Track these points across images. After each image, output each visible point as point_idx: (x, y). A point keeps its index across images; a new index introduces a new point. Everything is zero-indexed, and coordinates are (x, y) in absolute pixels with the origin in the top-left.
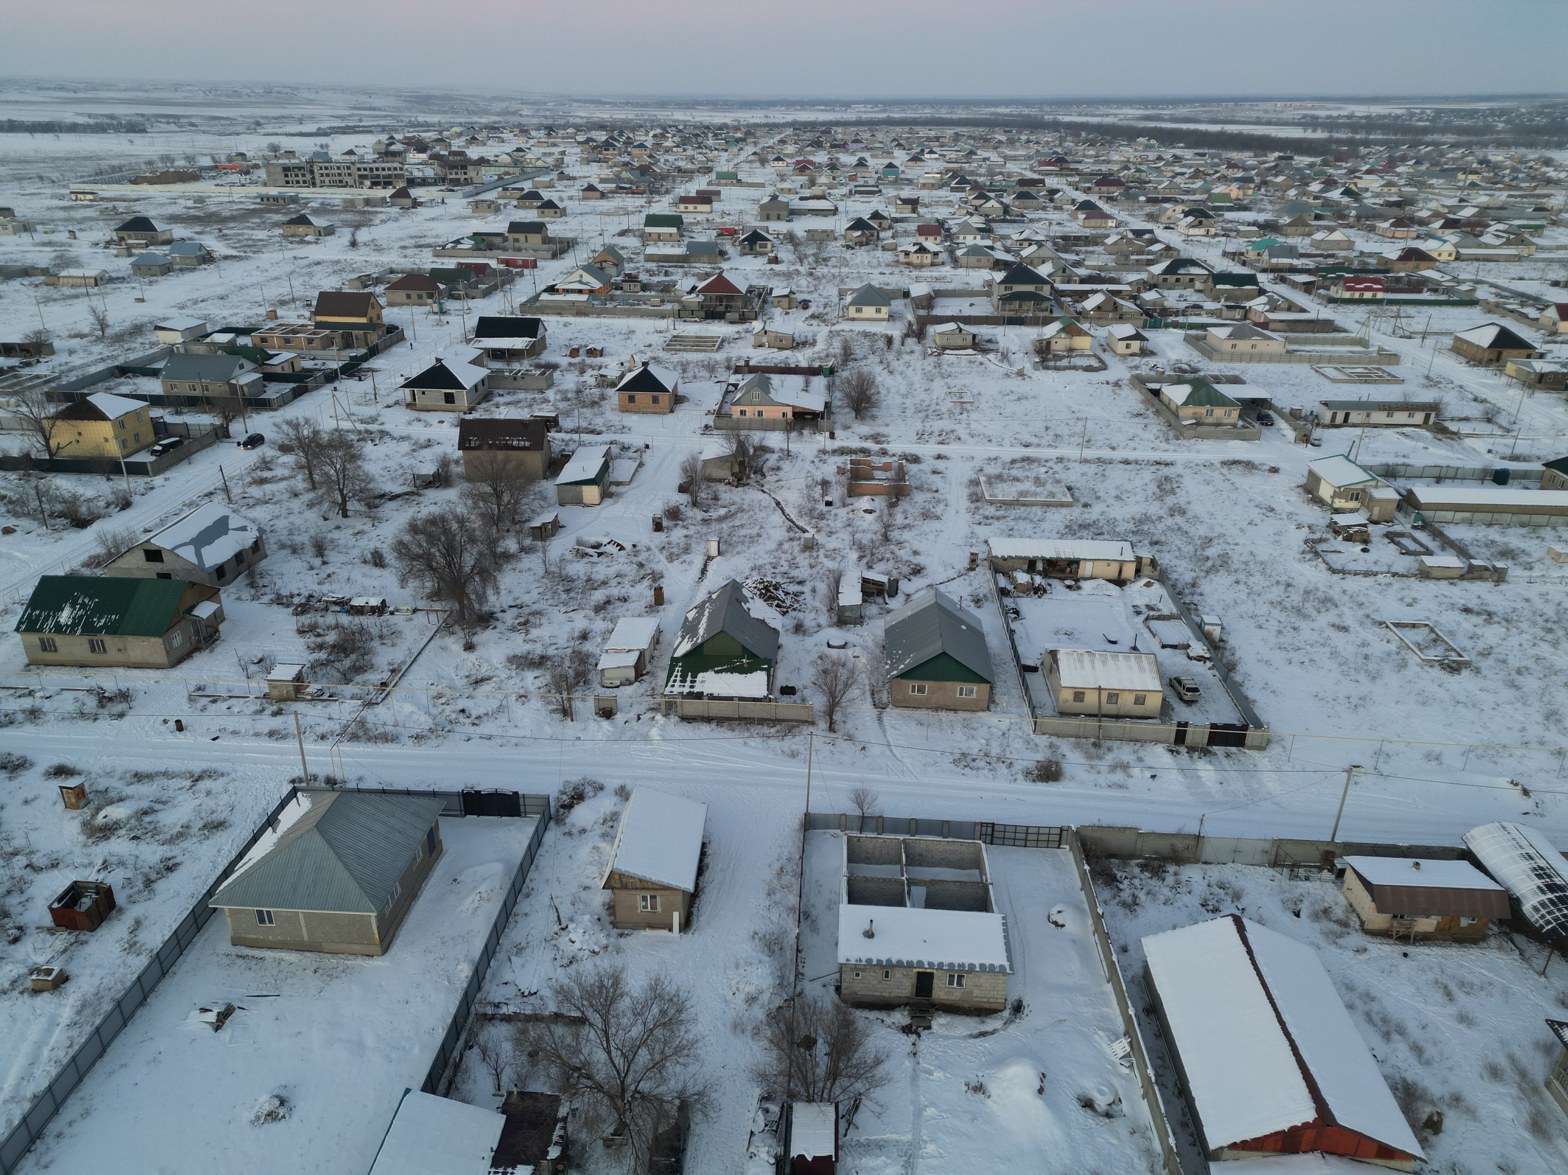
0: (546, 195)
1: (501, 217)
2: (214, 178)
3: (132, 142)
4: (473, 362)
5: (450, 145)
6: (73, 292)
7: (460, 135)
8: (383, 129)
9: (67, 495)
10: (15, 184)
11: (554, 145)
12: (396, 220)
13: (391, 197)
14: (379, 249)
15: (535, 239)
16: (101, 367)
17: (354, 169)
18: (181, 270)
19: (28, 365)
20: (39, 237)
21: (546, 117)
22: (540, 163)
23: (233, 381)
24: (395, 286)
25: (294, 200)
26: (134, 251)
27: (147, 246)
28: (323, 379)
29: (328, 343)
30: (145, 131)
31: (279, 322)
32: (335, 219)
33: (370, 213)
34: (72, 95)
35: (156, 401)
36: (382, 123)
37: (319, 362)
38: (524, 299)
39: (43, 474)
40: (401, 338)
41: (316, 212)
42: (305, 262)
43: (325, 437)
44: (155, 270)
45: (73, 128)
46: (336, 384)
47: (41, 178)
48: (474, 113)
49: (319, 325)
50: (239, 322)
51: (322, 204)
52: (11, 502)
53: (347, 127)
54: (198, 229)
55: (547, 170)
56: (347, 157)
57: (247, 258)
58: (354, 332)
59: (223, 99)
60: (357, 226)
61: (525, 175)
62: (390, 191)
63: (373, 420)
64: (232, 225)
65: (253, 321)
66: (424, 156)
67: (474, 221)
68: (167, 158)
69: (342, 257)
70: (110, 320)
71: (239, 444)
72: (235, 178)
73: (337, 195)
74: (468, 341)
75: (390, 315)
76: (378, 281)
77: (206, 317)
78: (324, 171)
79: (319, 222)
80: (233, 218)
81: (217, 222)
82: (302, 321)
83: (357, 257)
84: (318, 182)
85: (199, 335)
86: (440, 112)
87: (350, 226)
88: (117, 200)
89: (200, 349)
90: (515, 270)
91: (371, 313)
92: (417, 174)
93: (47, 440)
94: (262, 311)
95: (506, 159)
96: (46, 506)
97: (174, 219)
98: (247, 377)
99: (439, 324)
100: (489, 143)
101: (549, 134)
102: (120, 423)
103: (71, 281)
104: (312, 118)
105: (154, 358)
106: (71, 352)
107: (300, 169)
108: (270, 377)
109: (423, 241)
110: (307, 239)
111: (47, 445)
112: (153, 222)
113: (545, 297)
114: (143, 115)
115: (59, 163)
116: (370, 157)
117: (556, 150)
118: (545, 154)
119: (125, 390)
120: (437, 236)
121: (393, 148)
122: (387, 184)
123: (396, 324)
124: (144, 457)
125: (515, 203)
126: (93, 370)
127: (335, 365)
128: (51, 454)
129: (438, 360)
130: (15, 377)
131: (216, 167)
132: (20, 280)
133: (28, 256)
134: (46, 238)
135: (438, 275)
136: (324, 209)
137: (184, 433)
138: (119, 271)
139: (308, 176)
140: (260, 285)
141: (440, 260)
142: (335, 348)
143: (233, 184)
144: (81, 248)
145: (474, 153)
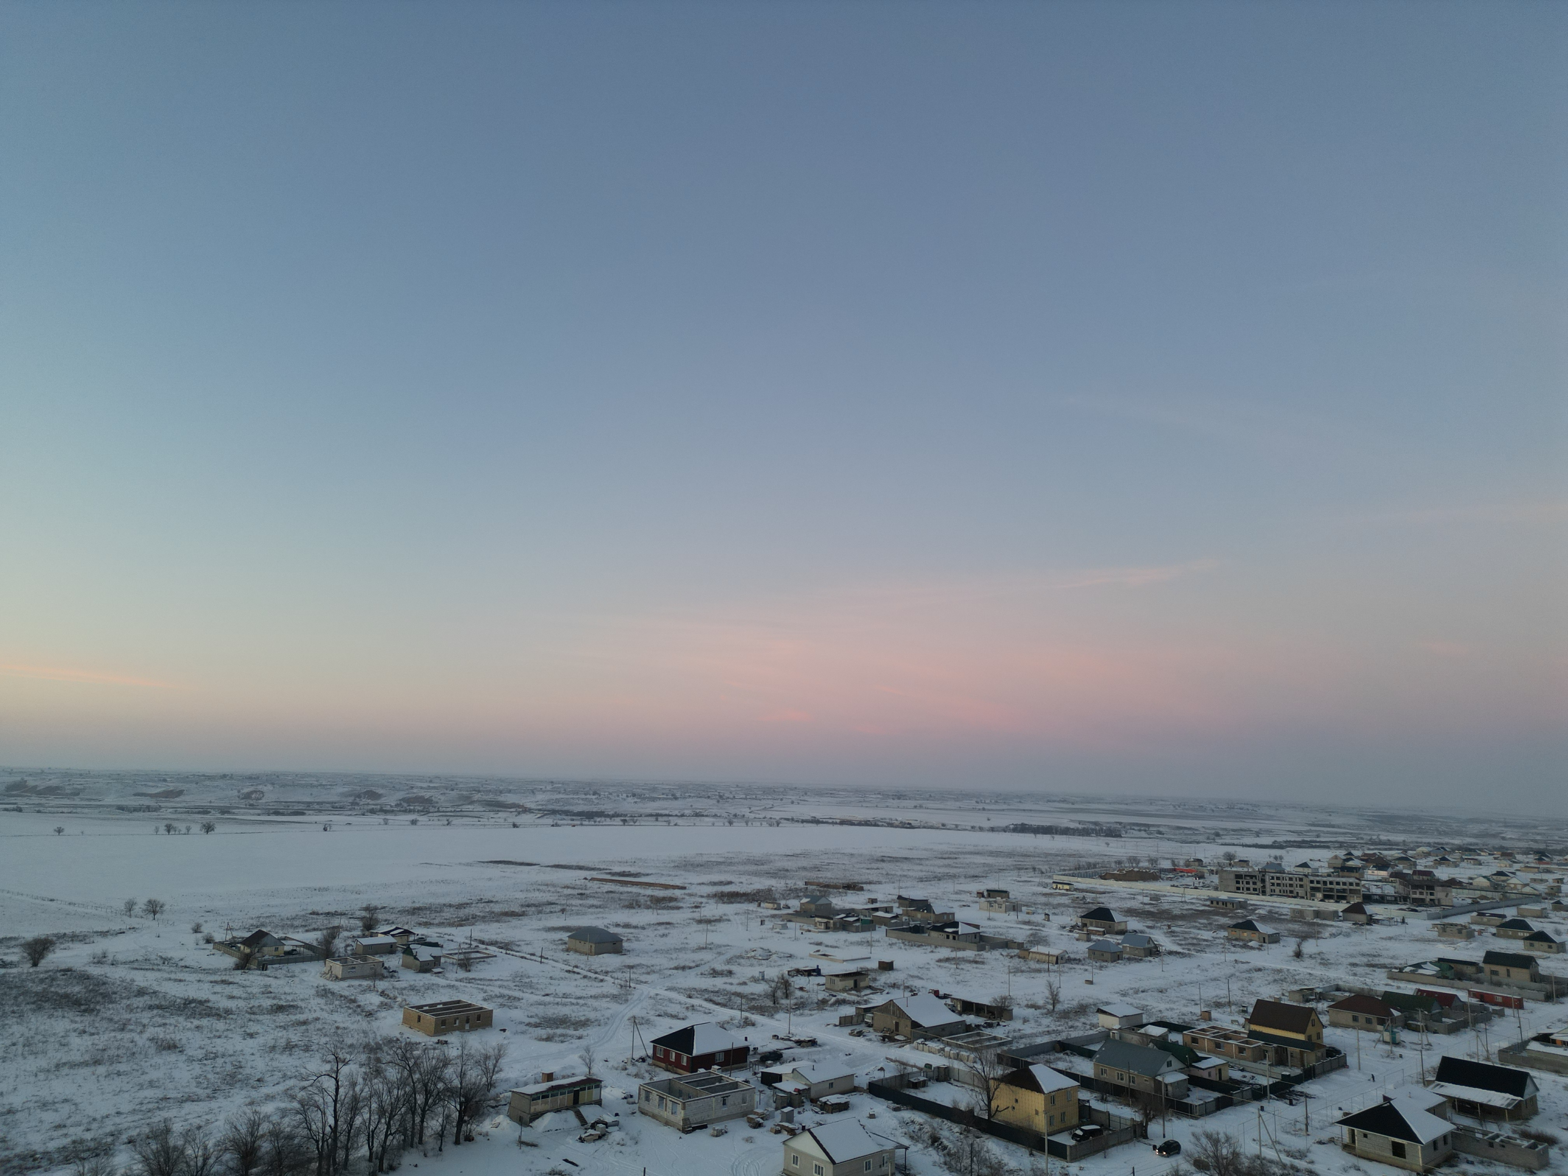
0: (1536, 925)
1: (1474, 945)
2: (1171, 879)
3: (1108, 844)
4: (1433, 1110)
5: (1415, 864)
6: (1038, 966)
7: (1427, 855)
8: (1341, 845)
9: (994, 1161)
10: (1015, 873)
11: (1548, 871)
12: (1348, 935)
13: (1344, 911)
14: (1325, 963)
15: (1520, 975)
16: (1046, 1039)
17: (1306, 881)
18: (1129, 959)
19: (990, 1026)
20: (1023, 917)
21: (1536, 841)
22: (1527, 890)
23: (1159, 1078)
24: (1340, 1005)
25: (1243, 905)
26: (1093, 937)
27: (1104, 933)
28: (1249, 1094)
29: (1260, 1055)
30: (1120, 836)
31: (1212, 1024)
32: (1281, 928)
33: (1319, 925)
34: (1071, 806)
35: (1086, 1083)
36: (1341, 839)
37: (1248, 1075)
38: (1505, 1045)
39: (979, 1133)
40: (1342, 1064)
41: (1263, 919)
42: (1245, 967)
43: (1246, 1163)
44: (1108, 956)
45: (1066, 831)
46: (1264, 1103)
47: (1034, 869)
48: (1446, 834)
49: (1253, 1034)
50: (1173, 1017)
51: (1270, 912)
52: (949, 1154)
53: (1304, 842)
54: (1150, 923)
55: (1537, 898)
56: (1301, 869)
57: (1189, 956)
58: (1290, 1049)
59: (1190, 812)
60: (1304, 937)
61: (1506, 900)
62: (1342, 906)
63: (1301, 1155)
64: (1180, 923)
65: (1187, 1019)
66: (1384, 874)
67: (1440, 946)
68: (1134, 860)
69: (1284, 967)
70: (1062, 997)
71: (1155, 1147)
72: (1189, 881)
73: (1286, 905)
74: (1426, 1083)
75: (1332, 1036)
76: (1321, 997)
77: (1144, 1008)
78: (1275, 881)
79: (1265, 929)
80: (1182, 917)
81: (1167, 919)
82: (1235, 1027)
83: (1301, 968)
84: (1268, 890)
85: (1134, 1024)
86: (1404, 832)
87: (1296, 936)
88: (1087, 891)
89: (1133, 1038)
90: (1492, 1008)
91: (1310, 1030)
92: (1374, 890)
93: (990, 1100)
94: (1197, 1010)
95: (1485, 883)
96: (975, 1167)
97: (1131, 912)
98: (1173, 1077)
99: (1390, 1055)
100: (1463, 864)
101: (1540, 860)
102: (1052, 1098)
103: (1038, 957)
104: (1269, 832)
105: (1092, 1040)
106: (1025, 1021)
107: (1252, 877)
108: (1196, 1081)
109: (1376, 961)
110: (1250, 944)
111: (989, 1105)
112: (1113, 913)
113: (1535, 1046)
114: (1120, 823)
115: (1049, 858)
116: (1324, 871)
117: (1550, 877)
118: (1534, 880)
119: (1061, 1065)
120: (1393, 957)
121: (1350, 863)
122: (1340, 898)
123: (1338, 1047)
124: (1065, 1139)
125: (1494, 930)
126: (1039, 1040)
127: (1264, 1081)
128: (990, 1115)
129: (1386, 1099)
130: (979, 1034)
131: (1175, 870)
132: (1000, 950)
133: (1012, 931)
134: (1027, 918)
135: (1391, 999)
136: (1271, 917)
137: (1105, 1122)
138: (1077, 953)
139: (1259, 885)
140: (1198, 984)
141: (1395, 984)
142: (1267, 1062)
143: (1187, 886)
144: (1051, 930)
145: (1443, 873)
